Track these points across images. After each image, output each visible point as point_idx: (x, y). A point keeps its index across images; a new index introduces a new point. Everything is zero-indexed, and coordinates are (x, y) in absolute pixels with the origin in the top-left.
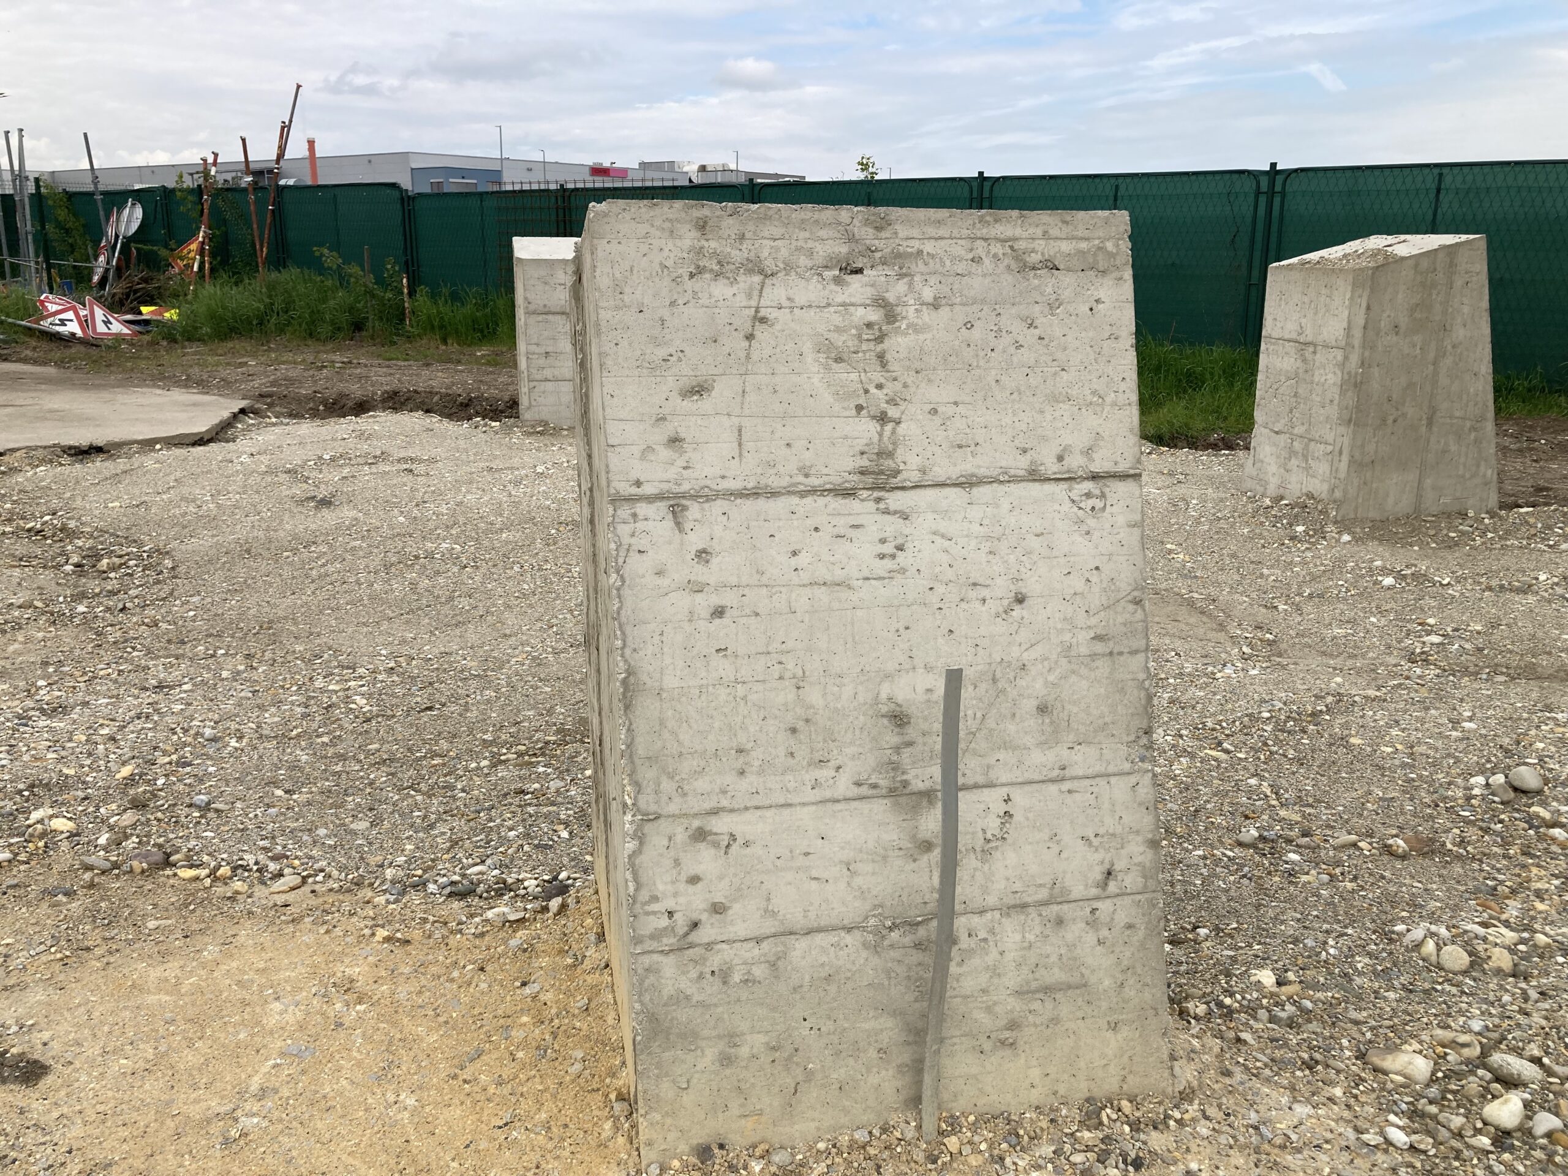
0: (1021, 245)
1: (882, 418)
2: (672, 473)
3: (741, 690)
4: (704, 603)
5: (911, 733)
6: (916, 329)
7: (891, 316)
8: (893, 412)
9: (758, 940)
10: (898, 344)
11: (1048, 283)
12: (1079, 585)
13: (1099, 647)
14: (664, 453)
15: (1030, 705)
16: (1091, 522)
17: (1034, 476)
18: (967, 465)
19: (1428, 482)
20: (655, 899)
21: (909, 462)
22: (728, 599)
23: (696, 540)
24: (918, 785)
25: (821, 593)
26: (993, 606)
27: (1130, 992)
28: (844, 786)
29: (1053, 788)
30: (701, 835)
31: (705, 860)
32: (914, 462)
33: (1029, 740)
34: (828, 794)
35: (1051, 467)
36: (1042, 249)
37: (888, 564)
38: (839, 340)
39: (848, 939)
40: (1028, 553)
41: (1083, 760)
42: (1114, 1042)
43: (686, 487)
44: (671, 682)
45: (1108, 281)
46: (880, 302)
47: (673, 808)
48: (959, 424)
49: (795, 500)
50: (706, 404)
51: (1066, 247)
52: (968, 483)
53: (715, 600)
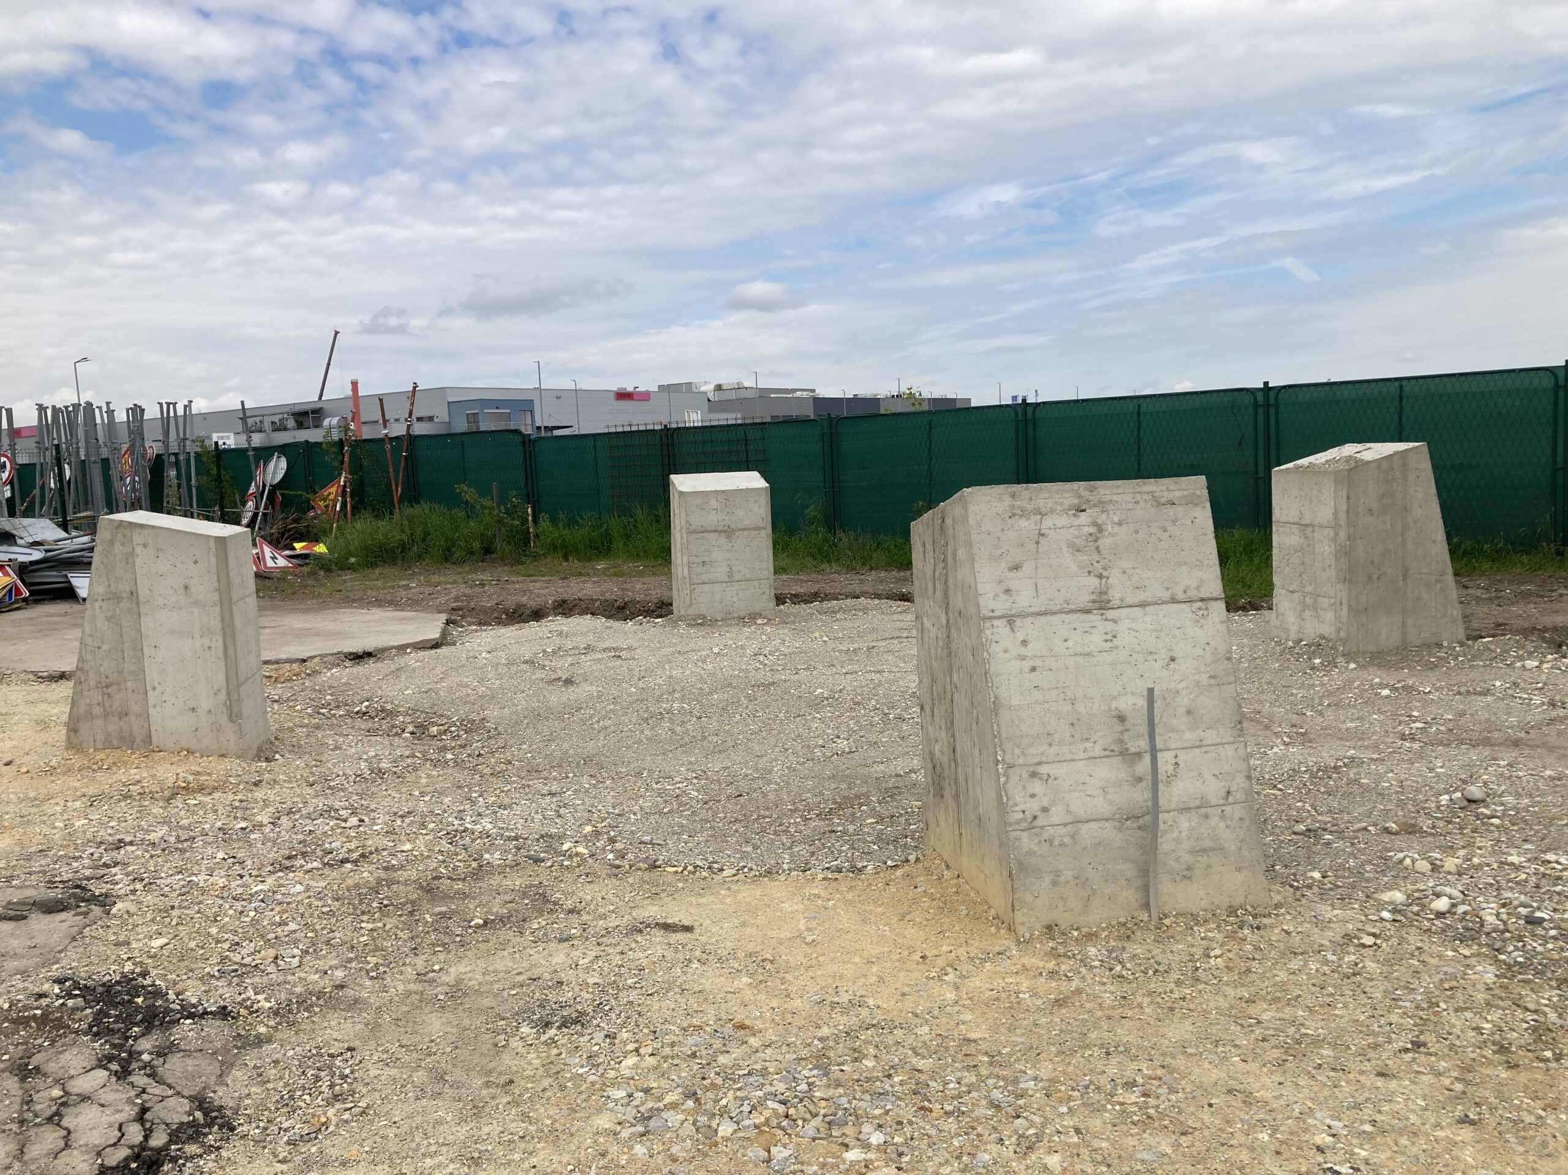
0: (1157, 494)
1: (1101, 576)
2: (1007, 605)
3: (1047, 706)
4: (1027, 665)
5: (1128, 725)
6: (1113, 535)
7: (1100, 530)
8: (1105, 574)
9: (1065, 825)
10: (1105, 542)
11: (1171, 511)
12: (1200, 652)
13: (1213, 681)
14: (1003, 597)
15: (1182, 710)
16: (1202, 621)
17: (1174, 601)
18: (1141, 597)
19: (1410, 622)
20: (1016, 805)
21: (1115, 596)
22: (1038, 663)
23: (1020, 636)
24: (1133, 750)
25: (1079, 658)
26: (1160, 663)
27: (1245, 852)
28: (1098, 751)
29: (1197, 751)
30: (1034, 775)
31: (1037, 787)
32: (1117, 596)
33: (1183, 727)
34: (1091, 755)
35: (1181, 596)
36: (1167, 496)
37: (1109, 644)
38: (1078, 542)
39: (1107, 824)
40: (1174, 637)
41: (1211, 736)
42: (1239, 878)
43: (1014, 612)
44: (1015, 702)
45: (1199, 509)
46: (1095, 524)
47: (1020, 761)
48: (1136, 578)
49: (1064, 616)
50: (1020, 574)
51: (1177, 494)
52: (1143, 605)
53: (1031, 664)
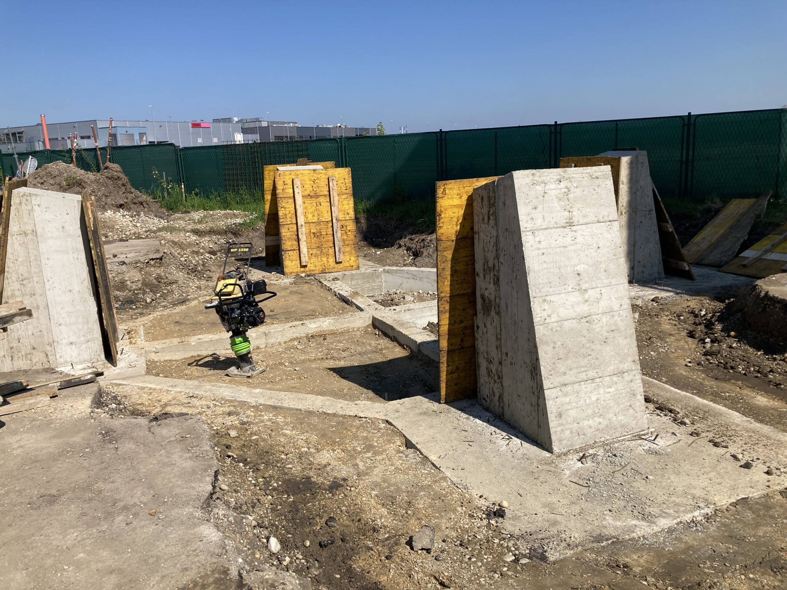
0: (591, 174)
1: (569, 212)
2: (532, 225)
3: (549, 270)
4: (540, 252)
5: (581, 277)
6: (574, 193)
7: (569, 191)
8: (571, 210)
9: (557, 322)
10: (571, 196)
11: (597, 181)
12: (609, 244)
13: (614, 257)
14: (530, 222)
15: (603, 270)
16: (610, 231)
17: (598, 222)
18: (586, 220)
20: (537, 314)
21: (575, 220)
22: (545, 251)
23: (538, 239)
24: (584, 288)
25: (561, 248)
26: (593, 250)
27: (628, 331)
28: (570, 289)
29: (609, 287)
30: (544, 301)
31: (546, 306)
32: (576, 220)
33: (603, 278)
34: (567, 291)
35: (602, 220)
36: (596, 174)
37: (573, 242)
38: (560, 196)
39: (574, 321)
40: (599, 238)
41: (614, 281)
42: (626, 342)
43: (535, 228)
44: (536, 269)
45: (608, 180)
46: (567, 188)
47: (539, 295)
48: (584, 212)
49: (555, 229)
50: (537, 211)
51: (599, 174)
52: (586, 224)
53: (542, 251)
